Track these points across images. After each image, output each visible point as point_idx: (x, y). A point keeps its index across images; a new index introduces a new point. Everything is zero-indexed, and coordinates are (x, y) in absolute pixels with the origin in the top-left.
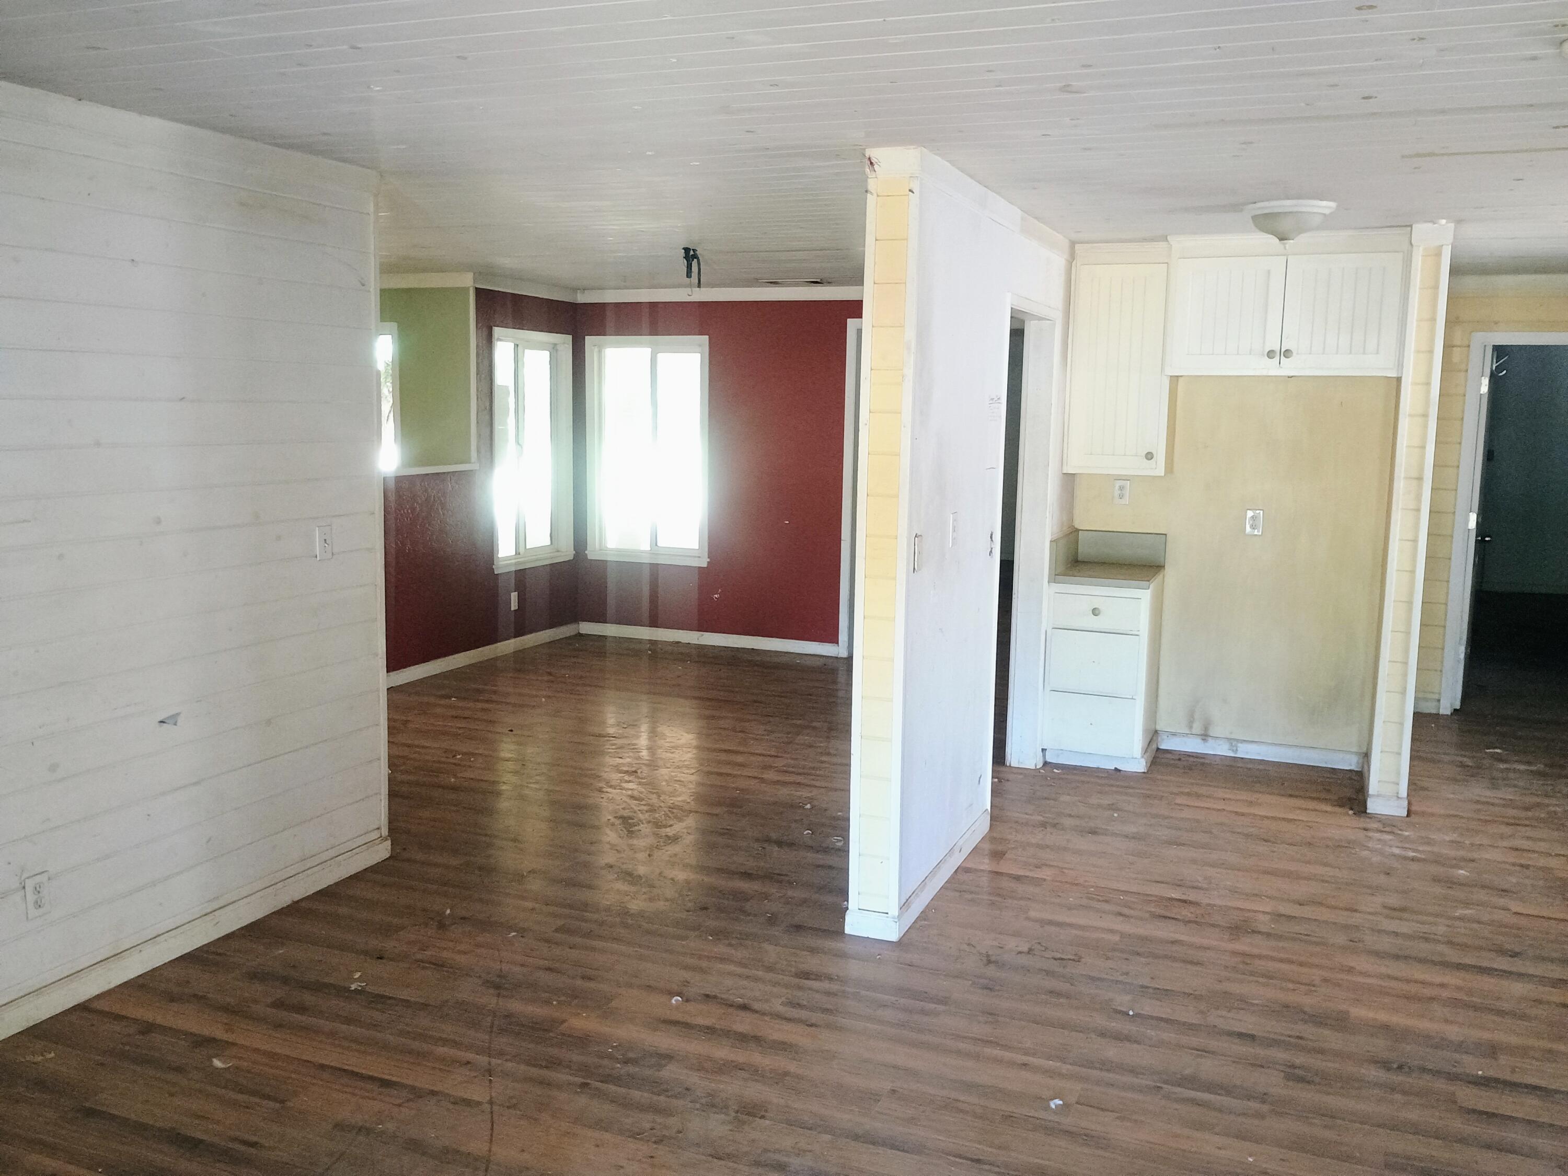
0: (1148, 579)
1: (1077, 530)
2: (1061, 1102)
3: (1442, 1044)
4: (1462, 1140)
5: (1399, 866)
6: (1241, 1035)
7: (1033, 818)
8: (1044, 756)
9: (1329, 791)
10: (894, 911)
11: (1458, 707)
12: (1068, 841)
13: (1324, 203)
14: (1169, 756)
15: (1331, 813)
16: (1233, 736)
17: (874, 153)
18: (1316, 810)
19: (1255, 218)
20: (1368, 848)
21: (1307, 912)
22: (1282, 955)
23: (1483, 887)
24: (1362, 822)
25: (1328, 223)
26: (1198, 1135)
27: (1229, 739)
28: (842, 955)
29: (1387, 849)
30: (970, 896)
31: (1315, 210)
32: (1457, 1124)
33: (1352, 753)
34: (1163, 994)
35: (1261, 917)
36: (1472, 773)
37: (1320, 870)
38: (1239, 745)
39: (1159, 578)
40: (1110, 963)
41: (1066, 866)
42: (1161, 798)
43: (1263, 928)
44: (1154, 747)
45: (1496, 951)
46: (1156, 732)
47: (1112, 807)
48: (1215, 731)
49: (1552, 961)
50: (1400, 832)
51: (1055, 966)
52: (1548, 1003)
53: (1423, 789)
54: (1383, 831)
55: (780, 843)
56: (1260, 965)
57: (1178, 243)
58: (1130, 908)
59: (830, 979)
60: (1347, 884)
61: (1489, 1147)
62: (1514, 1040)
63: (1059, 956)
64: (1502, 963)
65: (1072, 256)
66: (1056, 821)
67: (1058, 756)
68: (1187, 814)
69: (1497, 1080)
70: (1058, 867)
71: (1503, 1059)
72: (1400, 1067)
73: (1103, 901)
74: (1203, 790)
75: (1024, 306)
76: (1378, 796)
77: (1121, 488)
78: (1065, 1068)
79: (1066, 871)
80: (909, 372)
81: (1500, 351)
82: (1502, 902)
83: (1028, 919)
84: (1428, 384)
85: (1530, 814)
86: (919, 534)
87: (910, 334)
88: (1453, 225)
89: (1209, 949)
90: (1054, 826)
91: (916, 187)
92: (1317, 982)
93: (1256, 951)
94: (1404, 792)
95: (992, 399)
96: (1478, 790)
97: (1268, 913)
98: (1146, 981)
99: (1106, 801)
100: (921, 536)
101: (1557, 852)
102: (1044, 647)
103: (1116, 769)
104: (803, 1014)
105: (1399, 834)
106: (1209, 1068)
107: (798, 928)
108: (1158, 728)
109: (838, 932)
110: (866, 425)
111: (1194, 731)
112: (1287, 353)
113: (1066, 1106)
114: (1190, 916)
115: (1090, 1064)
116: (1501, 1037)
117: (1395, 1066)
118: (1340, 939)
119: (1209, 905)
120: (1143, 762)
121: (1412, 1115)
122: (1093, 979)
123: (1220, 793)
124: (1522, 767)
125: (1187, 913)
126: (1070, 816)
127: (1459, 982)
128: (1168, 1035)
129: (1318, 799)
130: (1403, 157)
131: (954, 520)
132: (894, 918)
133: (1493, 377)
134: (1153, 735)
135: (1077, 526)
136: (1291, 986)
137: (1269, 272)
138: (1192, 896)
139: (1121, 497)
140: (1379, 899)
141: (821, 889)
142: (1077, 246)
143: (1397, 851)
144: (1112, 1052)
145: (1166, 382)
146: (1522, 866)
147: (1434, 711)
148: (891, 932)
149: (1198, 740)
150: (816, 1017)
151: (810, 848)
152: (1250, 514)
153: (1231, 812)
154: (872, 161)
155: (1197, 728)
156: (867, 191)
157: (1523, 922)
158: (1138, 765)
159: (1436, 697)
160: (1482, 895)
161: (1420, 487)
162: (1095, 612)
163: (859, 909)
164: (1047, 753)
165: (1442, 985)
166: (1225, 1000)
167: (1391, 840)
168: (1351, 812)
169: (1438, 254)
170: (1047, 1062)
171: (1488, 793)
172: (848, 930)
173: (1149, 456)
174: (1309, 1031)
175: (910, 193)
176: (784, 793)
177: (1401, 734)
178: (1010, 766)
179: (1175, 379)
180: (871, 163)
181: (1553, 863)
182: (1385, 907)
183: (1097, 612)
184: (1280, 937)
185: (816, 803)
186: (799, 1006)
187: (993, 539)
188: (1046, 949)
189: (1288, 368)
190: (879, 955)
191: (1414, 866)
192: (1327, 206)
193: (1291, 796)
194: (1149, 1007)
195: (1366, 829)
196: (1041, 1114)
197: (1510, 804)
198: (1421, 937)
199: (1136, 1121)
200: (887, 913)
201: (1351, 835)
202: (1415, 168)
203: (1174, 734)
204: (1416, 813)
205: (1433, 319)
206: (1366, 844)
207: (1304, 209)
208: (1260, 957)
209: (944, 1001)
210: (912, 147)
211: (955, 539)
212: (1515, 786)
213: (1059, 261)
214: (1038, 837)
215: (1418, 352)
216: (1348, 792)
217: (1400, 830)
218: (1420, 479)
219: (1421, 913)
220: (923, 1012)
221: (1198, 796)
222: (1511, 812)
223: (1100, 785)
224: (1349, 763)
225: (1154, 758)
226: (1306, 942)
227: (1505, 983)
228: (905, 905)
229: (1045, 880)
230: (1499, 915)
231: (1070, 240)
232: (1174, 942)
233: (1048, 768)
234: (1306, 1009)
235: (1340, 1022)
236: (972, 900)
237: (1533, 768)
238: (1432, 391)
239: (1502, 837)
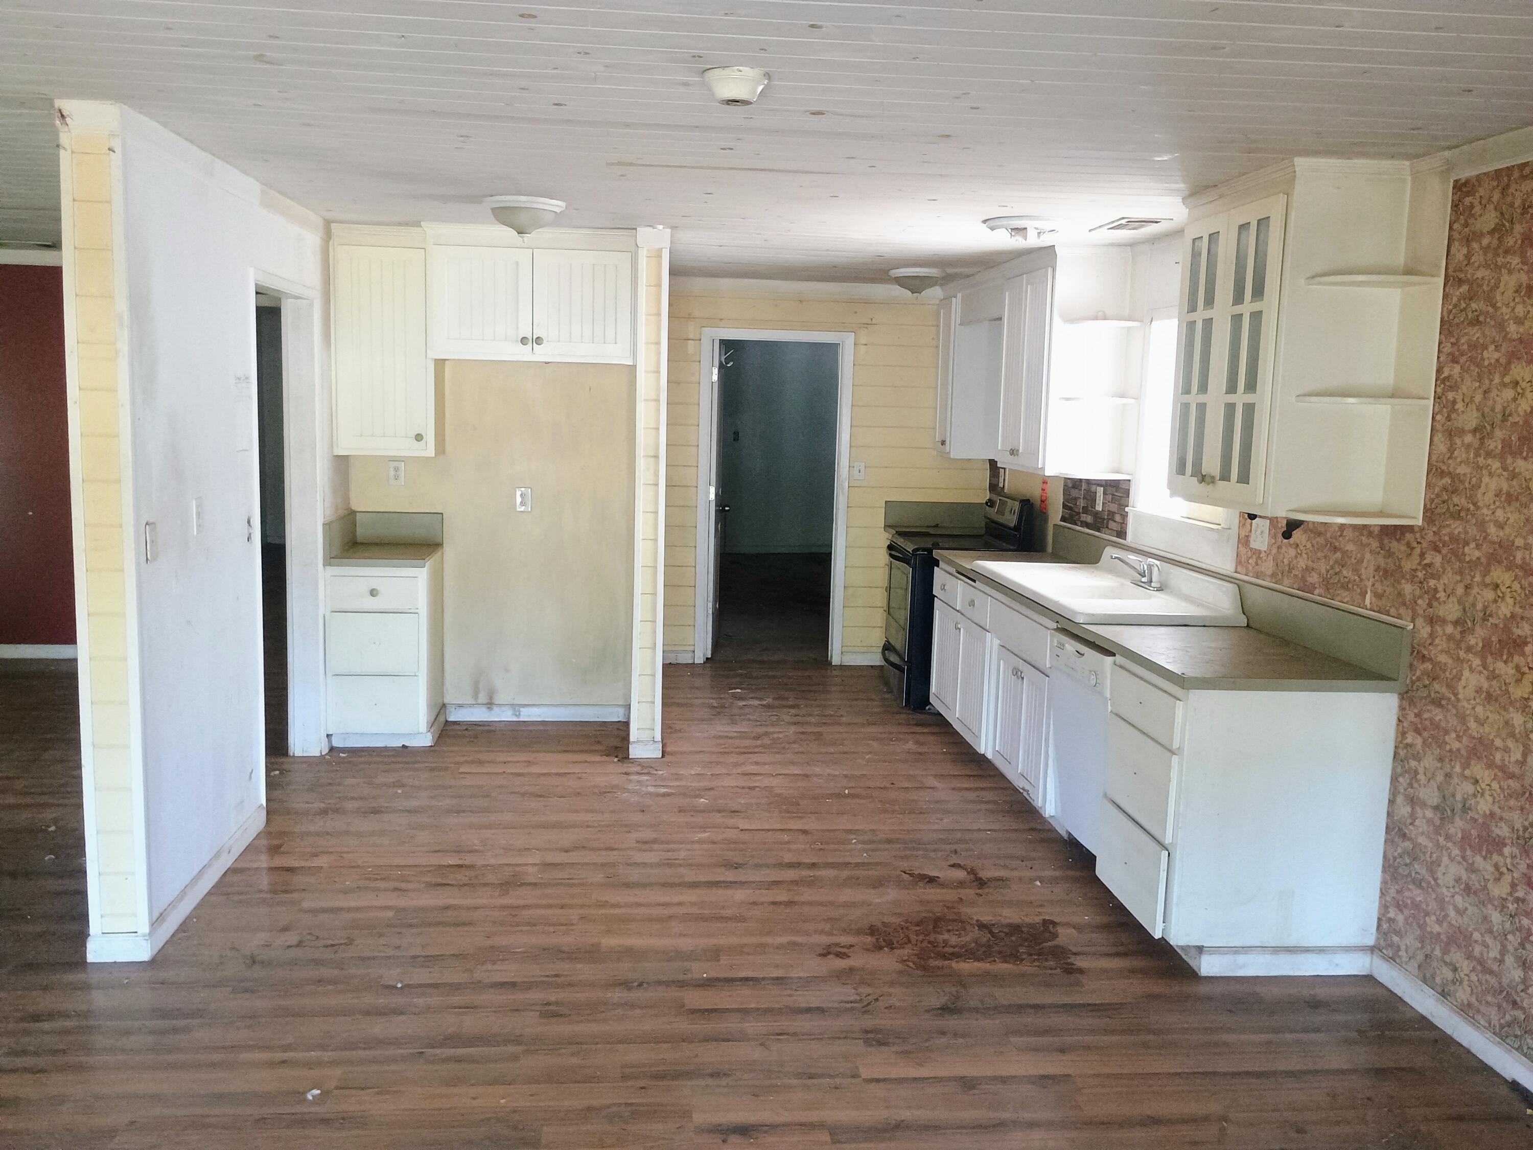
0: (423, 557)
1: (354, 513)
2: (319, 1092)
3: (678, 955)
4: (685, 1039)
5: (652, 803)
6: (503, 985)
7: (315, 805)
8: (330, 741)
9: (599, 742)
10: (145, 928)
11: (710, 656)
12: (348, 824)
13: (554, 202)
14: (457, 727)
15: (599, 762)
16: (516, 702)
17: (66, 105)
18: (586, 762)
19: (493, 210)
20: (628, 791)
21: (574, 857)
22: (544, 902)
23: (719, 811)
24: (625, 768)
25: (558, 220)
26: (456, 1090)
27: (512, 705)
28: (86, 987)
29: (644, 789)
30: (237, 898)
31: (547, 208)
32: (683, 1025)
33: (618, 706)
34: (430, 960)
35: (531, 869)
36: (718, 711)
37: (587, 817)
38: (522, 709)
39: (437, 556)
40: (382, 941)
41: (345, 849)
42: (446, 769)
43: (531, 879)
44: (442, 719)
45: (725, 866)
46: (444, 706)
47: (396, 785)
48: (500, 699)
49: (767, 866)
50: (655, 772)
51: (328, 955)
52: (762, 904)
53: (676, 731)
54: (642, 774)
55: (13, 875)
56: (526, 913)
57: (432, 229)
58: (408, 881)
59: (66, 1016)
60: (608, 826)
61: (706, 1040)
62: (734, 941)
63: (330, 942)
64: (730, 876)
65: (328, 235)
66: (337, 806)
67: (345, 739)
68: (468, 781)
69: (718, 979)
70: (337, 852)
71: (724, 960)
72: (640, 985)
73: (381, 879)
74: (484, 757)
75: (273, 284)
76: (638, 742)
77: (397, 469)
78: (326, 1056)
79: (344, 855)
80: (124, 347)
81: (726, 345)
82: (731, 822)
83: (300, 910)
84: (658, 372)
85: (759, 742)
86: (151, 521)
87: (122, 306)
88: (669, 230)
89: (478, 908)
90: (337, 811)
91: (117, 144)
92: (574, 922)
93: (520, 902)
94: (658, 737)
95: (239, 379)
96: (722, 727)
97: (535, 864)
98: (418, 951)
99: (391, 778)
100: (153, 523)
101: (777, 773)
102: (323, 629)
103: (404, 746)
104: (28, 1061)
105: (653, 774)
106: (471, 1023)
107: (31, 966)
108: (446, 701)
109: (79, 962)
110: (76, 403)
111: (480, 701)
112: (539, 341)
113: (325, 1094)
114: (466, 880)
115: (352, 1046)
116: (723, 941)
117: (636, 984)
118: (599, 877)
119: (484, 866)
120: (429, 736)
121: (647, 1026)
122: (363, 959)
123: (502, 757)
124: (756, 703)
125: (461, 877)
126: (353, 798)
127: (693, 898)
128: (435, 1000)
129: (587, 752)
130: (608, 164)
131: (197, 507)
132: (144, 936)
133: (721, 366)
134: (439, 709)
135: (355, 507)
136: (551, 929)
137: (517, 263)
138: (468, 860)
139: (396, 478)
140: (634, 835)
141: (61, 918)
142: (333, 225)
143: (651, 789)
144: (378, 1028)
145: (431, 367)
146: (750, 788)
147: (690, 661)
148: (142, 952)
149: (484, 709)
150: (40, 1062)
151: (52, 874)
152: (518, 493)
153: (511, 774)
154: (64, 114)
155: (482, 698)
156: (58, 146)
157: (746, 837)
158: (425, 740)
159: (691, 648)
160: (717, 818)
161: (657, 464)
162: (373, 593)
163: (103, 933)
164: (333, 738)
165: (680, 904)
166: (490, 954)
167: (647, 780)
168: (616, 760)
169: (659, 256)
170: (306, 1054)
171: (728, 728)
172: (91, 958)
173: (419, 437)
174: (563, 967)
175: (111, 152)
176: (23, 818)
177: (654, 684)
178: (294, 756)
179: (440, 364)
180: (62, 116)
181: (775, 782)
182: (638, 842)
183: (375, 593)
184: (546, 885)
185: (61, 823)
186: (25, 1053)
187: (251, 523)
188: (318, 937)
189: (541, 354)
190: (127, 979)
191: (665, 801)
192: (557, 205)
193: (566, 751)
194: (420, 976)
195: (626, 774)
196: (298, 1109)
197: (743, 736)
198: (665, 864)
199: (396, 1092)
200: (136, 932)
201: (616, 780)
202: (622, 176)
203: (461, 706)
204: (671, 754)
205: (659, 314)
206: (626, 787)
207: (535, 206)
208: (525, 907)
209: (198, 1013)
210: (110, 102)
211: (200, 525)
212: (749, 720)
213: (312, 240)
214: (319, 824)
215: (647, 343)
216: (616, 742)
217: (656, 770)
218: (656, 457)
219: (668, 843)
220: (175, 1030)
221: (481, 762)
222: (747, 743)
223: (386, 764)
224: (615, 715)
225: (442, 731)
226: (569, 885)
227: (729, 892)
228: (157, 921)
229: (322, 867)
230: (731, 834)
231: (324, 219)
232: (447, 908)
233: (335, 754)
234: (564, 949)
235: (592, 954)
236: (241, 902)
237: (765, 703)
238: (661, 378)
239: (736, 765)
